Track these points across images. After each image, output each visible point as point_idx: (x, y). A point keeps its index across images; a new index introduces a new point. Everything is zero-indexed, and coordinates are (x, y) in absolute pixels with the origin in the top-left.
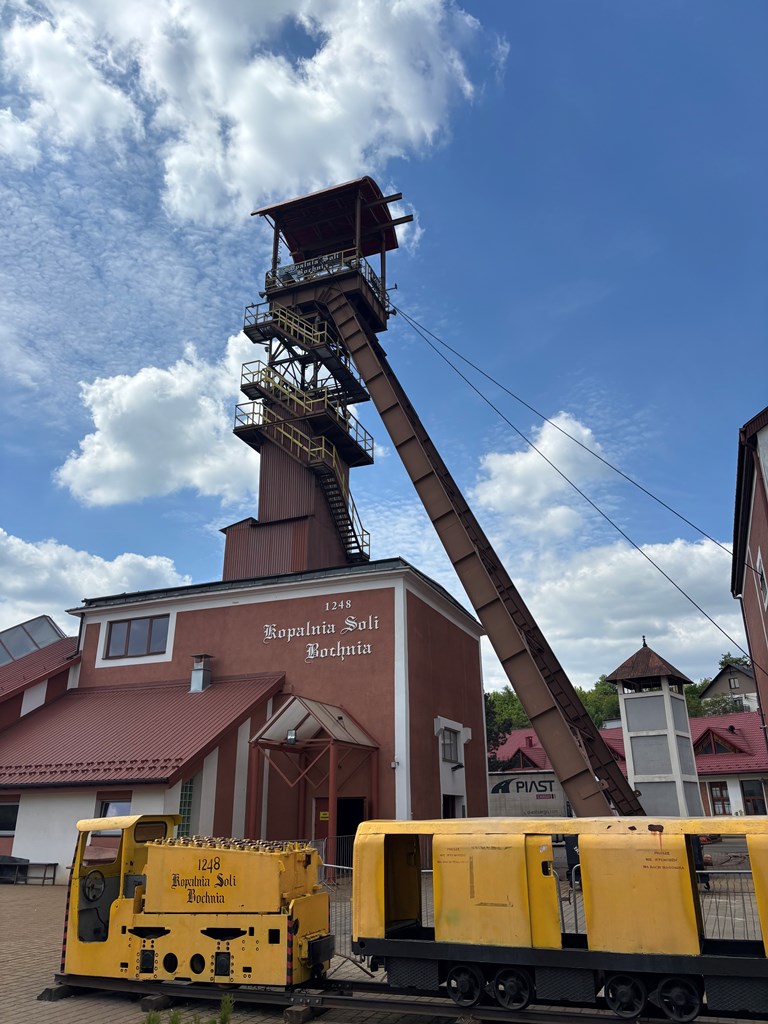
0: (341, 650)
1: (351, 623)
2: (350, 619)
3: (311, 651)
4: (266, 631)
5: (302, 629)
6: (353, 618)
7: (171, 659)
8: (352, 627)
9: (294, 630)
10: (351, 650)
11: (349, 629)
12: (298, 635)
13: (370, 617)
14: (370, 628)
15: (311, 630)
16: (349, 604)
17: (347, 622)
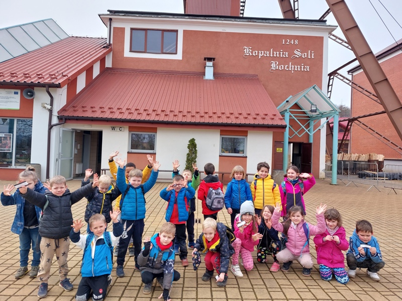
0: (291, 67)
1: (298, 53)
2: (297, 50)
3: (273, 65)
4: (245, 50)
5: (268, 52)
6: (299, 50)
7: (181, 58)
8: (298, 55)
9: (263, 52)
10: (297, 68)
11: (296, 56)
12: (265, 55)
13: (309, 51)
14: (309, 57)
15: (273, 54)
16: (296, 42)
17: (296, 52)
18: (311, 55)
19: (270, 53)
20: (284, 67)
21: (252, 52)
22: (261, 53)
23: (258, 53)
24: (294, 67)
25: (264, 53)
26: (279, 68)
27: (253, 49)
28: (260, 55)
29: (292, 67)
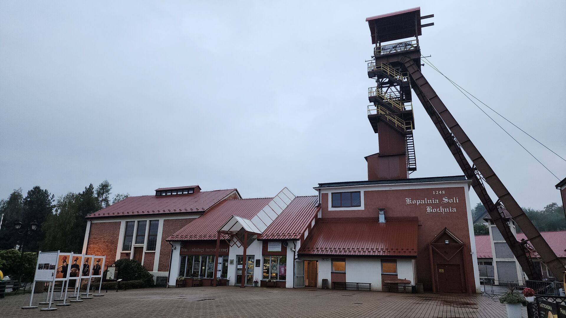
3: (429, 209)
4: (407, 201)
5: (423, 201)
6: (446, 198)
7: (364, 209)
8: (446, 201)
9: (419, 201)
10: (447, 210)
11: (445, 202)
12: (421, 203)
13: (454, 198)
14: (455, 202)
15: (427, 202)
16: (444, 192)
17: (444, 199)
18: (456, 201)
19: (425, 202)
20: (437, 210)
21: (412, 202)
22: (419, 202)
23: (416, 202)
24: (444, 210)
25: (421, 201)
26: (433, 211)
27: (412, 200)
28: (418, 203)
29: (442, 210)
